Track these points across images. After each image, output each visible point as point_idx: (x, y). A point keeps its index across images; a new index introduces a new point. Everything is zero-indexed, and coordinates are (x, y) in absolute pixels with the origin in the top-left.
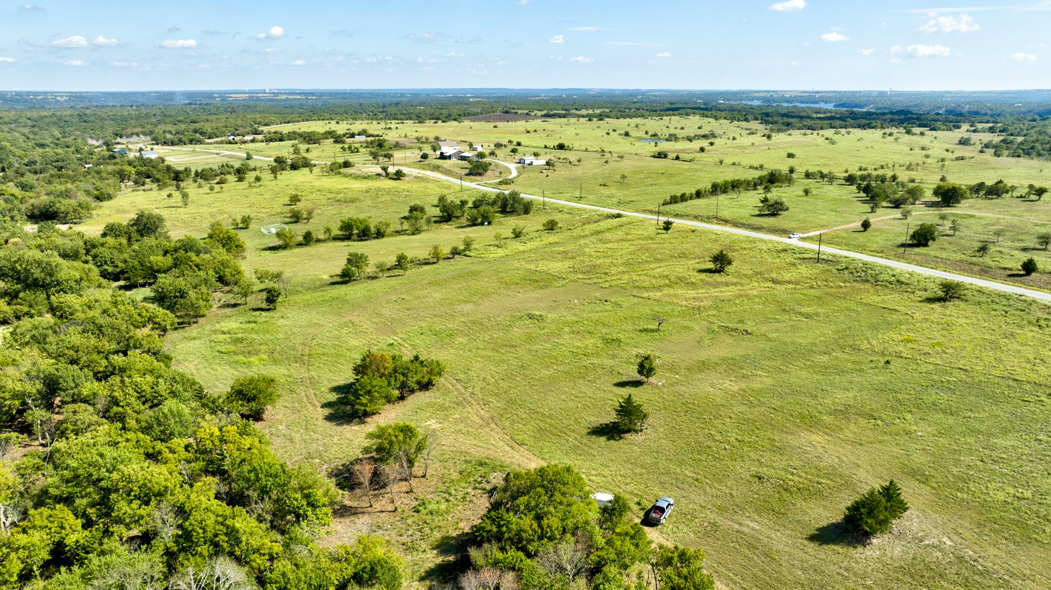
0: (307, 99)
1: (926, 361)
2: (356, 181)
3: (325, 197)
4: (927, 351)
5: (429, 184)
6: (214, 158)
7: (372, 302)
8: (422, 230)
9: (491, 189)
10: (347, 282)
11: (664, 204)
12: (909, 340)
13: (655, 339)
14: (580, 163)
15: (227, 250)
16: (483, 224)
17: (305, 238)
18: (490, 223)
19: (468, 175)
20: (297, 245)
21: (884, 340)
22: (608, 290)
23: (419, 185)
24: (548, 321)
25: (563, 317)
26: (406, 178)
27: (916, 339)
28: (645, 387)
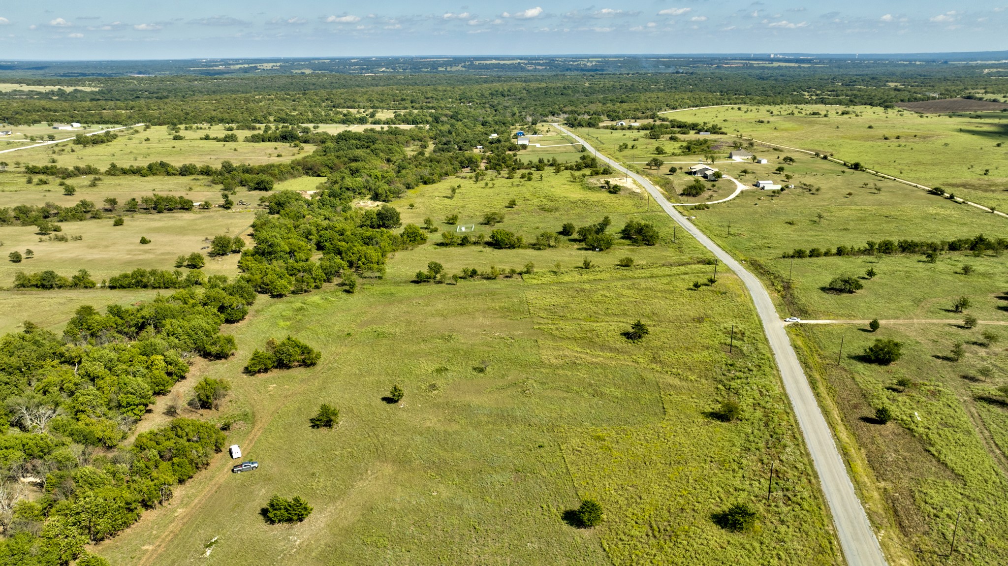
1: (565, 456)
2: (582, 191)
3: (539, 204)
4: (583, 450)
5: (631, 201)
6: (565, 147)
7: (401, 301)
8: (550, 246)
9: (677, 212)
10: (420, 282)
11: (784, 257)
12: (599, 437)
13: (466, 377)
14: (819, 192)
15: (410, 241)
16: (595, 250)
17: (462, 240)
18: (601, 250)
19: (682, 195)
20: (458, 244)
21: (586, 430)
22: (531, 331)
23: (621, 201)
24: (449, 344)
25: (463, 344)
26: (622, 193)
27: (607, 438)
28: (392, 405)
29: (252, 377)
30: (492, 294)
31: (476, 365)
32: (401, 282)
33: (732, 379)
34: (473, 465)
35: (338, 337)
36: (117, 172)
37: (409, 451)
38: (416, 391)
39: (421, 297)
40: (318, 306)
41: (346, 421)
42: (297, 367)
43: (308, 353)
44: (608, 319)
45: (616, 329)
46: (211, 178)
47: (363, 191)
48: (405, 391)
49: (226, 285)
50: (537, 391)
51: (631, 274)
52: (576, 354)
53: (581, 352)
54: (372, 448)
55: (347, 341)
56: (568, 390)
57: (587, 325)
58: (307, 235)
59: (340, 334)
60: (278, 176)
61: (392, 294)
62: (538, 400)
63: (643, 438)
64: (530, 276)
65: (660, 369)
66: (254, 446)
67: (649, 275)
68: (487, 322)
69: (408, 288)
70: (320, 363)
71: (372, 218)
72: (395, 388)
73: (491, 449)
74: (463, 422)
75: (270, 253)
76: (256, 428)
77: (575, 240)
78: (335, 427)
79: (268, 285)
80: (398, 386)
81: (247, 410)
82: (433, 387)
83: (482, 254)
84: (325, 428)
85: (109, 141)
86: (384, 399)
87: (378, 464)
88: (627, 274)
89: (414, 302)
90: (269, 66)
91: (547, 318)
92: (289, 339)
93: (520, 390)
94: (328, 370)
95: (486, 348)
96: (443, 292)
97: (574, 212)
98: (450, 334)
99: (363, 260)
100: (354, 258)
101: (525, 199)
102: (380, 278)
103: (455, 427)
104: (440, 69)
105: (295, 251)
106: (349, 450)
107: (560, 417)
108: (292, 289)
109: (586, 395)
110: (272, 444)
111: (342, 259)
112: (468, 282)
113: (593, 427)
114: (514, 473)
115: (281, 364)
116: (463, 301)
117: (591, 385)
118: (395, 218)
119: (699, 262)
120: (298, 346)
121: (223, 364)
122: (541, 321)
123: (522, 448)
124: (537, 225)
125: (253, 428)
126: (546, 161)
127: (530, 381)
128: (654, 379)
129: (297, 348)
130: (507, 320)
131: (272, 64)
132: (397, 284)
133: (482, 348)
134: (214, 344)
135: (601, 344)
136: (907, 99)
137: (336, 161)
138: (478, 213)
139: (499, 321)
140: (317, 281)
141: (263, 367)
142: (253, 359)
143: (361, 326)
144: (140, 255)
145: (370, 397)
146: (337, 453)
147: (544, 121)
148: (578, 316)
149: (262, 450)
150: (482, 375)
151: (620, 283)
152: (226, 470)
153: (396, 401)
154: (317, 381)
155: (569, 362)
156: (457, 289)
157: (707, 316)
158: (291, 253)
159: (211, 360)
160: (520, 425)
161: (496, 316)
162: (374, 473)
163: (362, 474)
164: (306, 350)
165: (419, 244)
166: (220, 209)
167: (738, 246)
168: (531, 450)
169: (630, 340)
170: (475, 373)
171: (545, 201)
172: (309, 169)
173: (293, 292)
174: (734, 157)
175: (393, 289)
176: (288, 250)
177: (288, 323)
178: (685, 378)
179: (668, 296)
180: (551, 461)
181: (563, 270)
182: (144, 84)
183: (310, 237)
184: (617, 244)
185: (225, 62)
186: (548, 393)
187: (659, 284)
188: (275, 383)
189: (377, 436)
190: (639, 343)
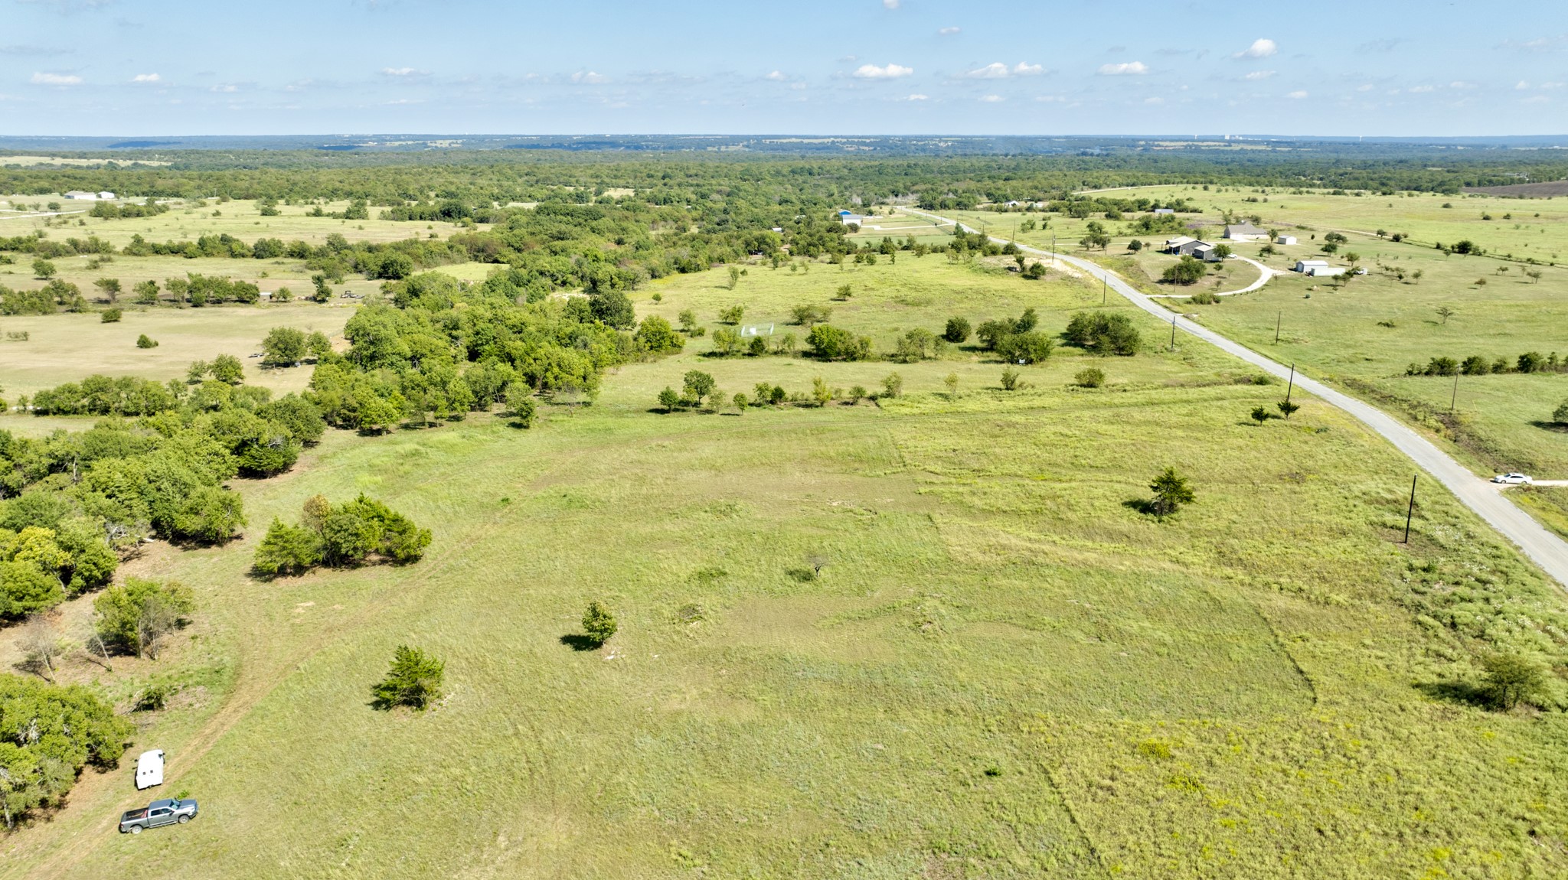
0: (1274, 151)
1: (1069, 803)
2: (972, 276)
3: (895, 294)
4: (1118, 785)
5: (1068, 290)
6: (924, 229)
7: (627, 443)
8: (924, 358)
9: (1160, 308)
10: (668, 412)
11: (1410, 373)
12: (1153, 750)
13: (772, 591)
14: (1420, 279)
15: (652, 348)
16: (1017, 362)
17: (752, 346)
18: (1030, 362)
19: (1161, 282)
20: (744, 355)
21: (1110, 729)
22: (915, 498)
23: (1049, 291)
24: (728, 521)
25: (761, 521)
26: (1047, 278)
27: (1177, 753)
28: (585, 654)
29: (267, 586)
30: (818, 432)
31: (794, 564)
32: (628, 412)
33: (1447, 601)
34: (802, 824)
35: (481, 505)
36: (144, 250)
37: (621, 778)
38: (647, 622)
39: (668, 436)
40: (451, 448)
41: (464, 692)
42: (374, 564)
43: (400, 533)
44: (1080, 475)
45: (1108, 494)
46: (304, 262)
47: (571, 278)
48: (622, 621)
49: (264, 405)
50: (950, 626)
51: (1103, 399)
52: (1029, 545)
53: (1038, 541)
54: (521, 769)
55: (498, 514)
56: (1032, 624)
57: (1041, 488)
58: (452, 328)
59: (485, 500)
60: (423, 259)
61: (608, 430)
62: (958, 647)
63: (1279, 753)
64: (894, 401)
65: (1247, 580)
66: (210, 753)
67: (1143, 401)
68: (812, 480)
69: (641, 420)
70: (429, 552)
71: (581, 311)
72: (594, 610)
73: (852, 778)
74: (768, 699)
75: (372, 358)
76: (233, 704)
77: (973, 349)
78: (430, 706)
79: (354, 410)
80: (603, 607)
81: (226, 659)
82: (691, 612)
83: (791, 368)
84: (405, 708)
85: (150, 214)
86: (567, 640)
87: (531, 814)
88: (1097, 399)
89: (653, 444)
90: (445, 144)
91: (945, 474)
92: (361, 501)
93: (906, 622)
94: (445, 573)
95: (814, 531)
96: (713, 427)
97: (962, 305)
98: (731, 502)
99: (556, 370)
100: (536, 368)
101: (867, 288)
102: (587, 404)
103: (747, 713)
104: (709, 149)
105: (423, 355)
106: (457, 771)
107: (1028, 693)
108: (405, 421)
109: (1079, 636)
110: (258, 748)
111: (515, 368)
112: (766, 411)
113: (1127, 719)
114: (927, 854)
115: (336, 558)
116: (756, 443)
117: (1086, 613)
118: (624, 313)
119: (1237, 382)
120: (381, 519)
121: (211, 556)
122: (933, 478)
123: (936, 776)
124: (895, 325)
125: (223, 705)
126: (895, 243)
127: (929, 604)
128: (1241, 600)
129: (375, 522)
130: (857, 478)
131: (448, 142)
132: (620, 414)
133: (804, 530)
134: (194, 511)
135: (1082, 523)
136: (1476, 181)
137: (528, 239)
138: (779, 309)
139: (838, 478)
140: (457, 404)
141: (292, 561)
142: (268, 543)
143: (534, 485)
144: (127, 364)
145: (533, 635)
146: (420, 779)
147: (883, 203)
148: (1014, 469)
149: (226, 767)
150: (807, 586)
151: (1087, 414)
152: (105, 823)
153: (597, 645)
154: (412, 595)
155: (1018, 561)
156: (744, 422)
157: (1308, 471)
158: (415, 359)
159: (185, 549)
160: (921, 712)
161: (830, 470)
162: (516, 844)
163: (479, 848)
164: (397, 525)
165: (668, 353)
166: (308, 302)
167: (1301, 357)
168: (964, 784)
169: (1150, 516)
170: (792, 583)
171: (904, 292)
172: (481, 252)
173: (406, 427)
174: (1232, 236)
175: (610, 422)
176: (409, 354)
177: (379, 479)
178: (1322, 600)
179: (1200, 435)
180: (1032, 820)
181: (959, 391)
182: (245, 159)
183: (454, 333)
184: (1059, 354)
185: (381, 139)
186: (980, 630)
187: (1176, 415)
188: (314, 598)
189: (538, 733)
190: (1173, 522)
